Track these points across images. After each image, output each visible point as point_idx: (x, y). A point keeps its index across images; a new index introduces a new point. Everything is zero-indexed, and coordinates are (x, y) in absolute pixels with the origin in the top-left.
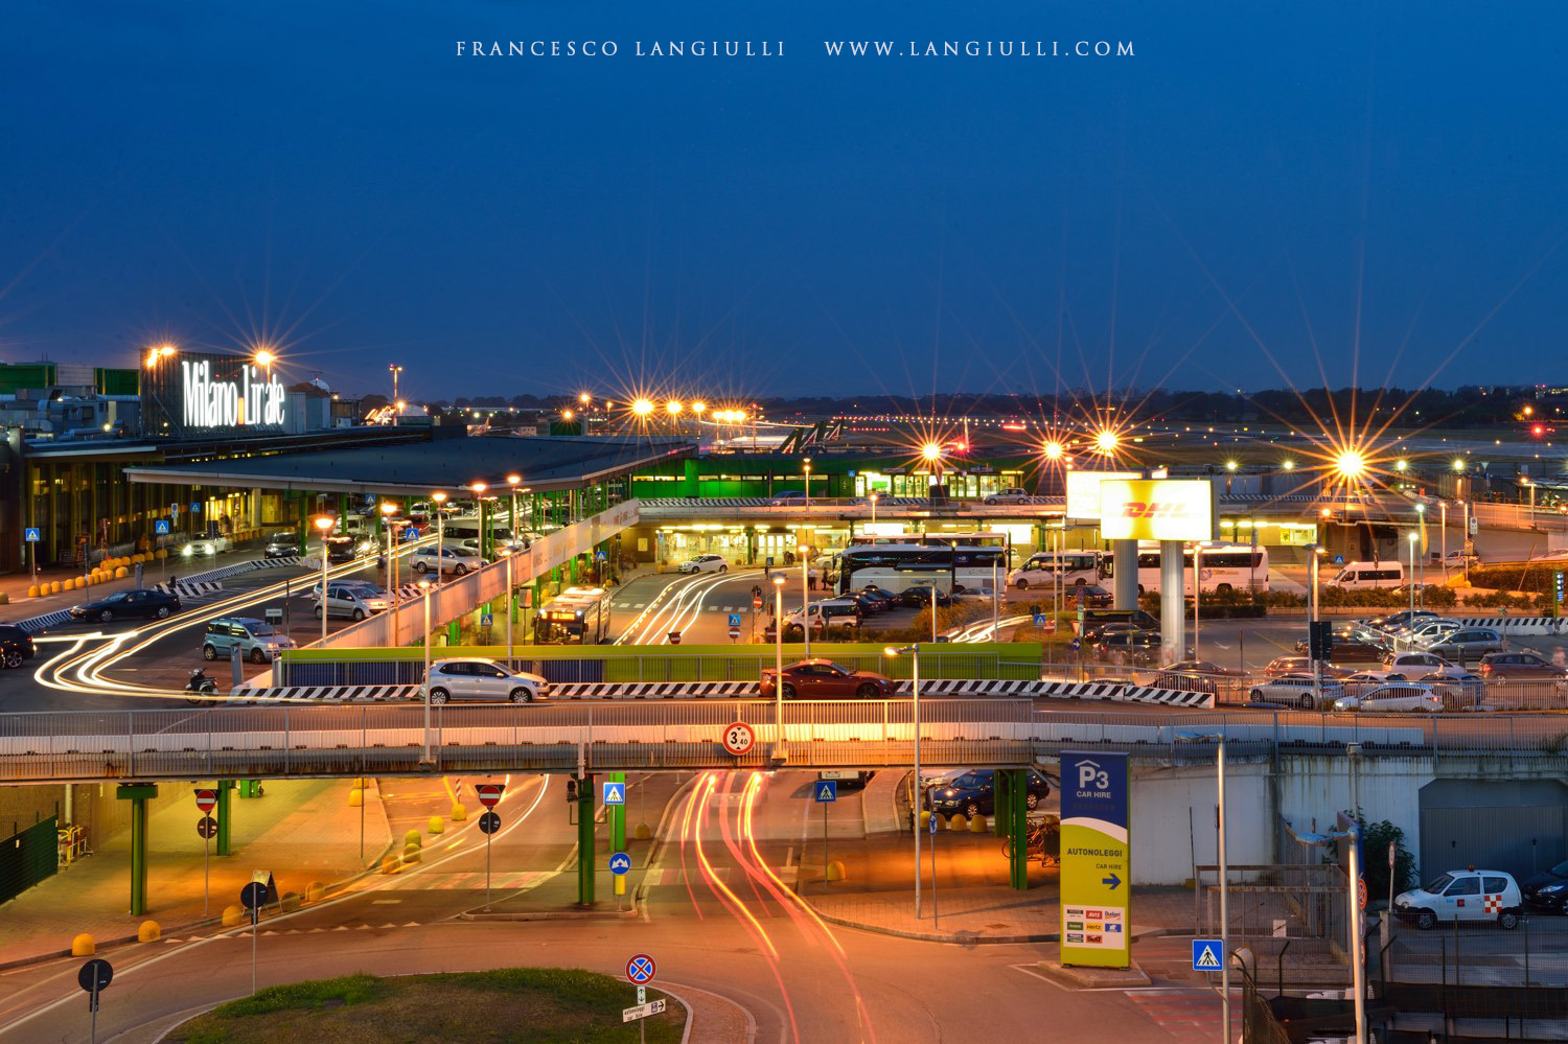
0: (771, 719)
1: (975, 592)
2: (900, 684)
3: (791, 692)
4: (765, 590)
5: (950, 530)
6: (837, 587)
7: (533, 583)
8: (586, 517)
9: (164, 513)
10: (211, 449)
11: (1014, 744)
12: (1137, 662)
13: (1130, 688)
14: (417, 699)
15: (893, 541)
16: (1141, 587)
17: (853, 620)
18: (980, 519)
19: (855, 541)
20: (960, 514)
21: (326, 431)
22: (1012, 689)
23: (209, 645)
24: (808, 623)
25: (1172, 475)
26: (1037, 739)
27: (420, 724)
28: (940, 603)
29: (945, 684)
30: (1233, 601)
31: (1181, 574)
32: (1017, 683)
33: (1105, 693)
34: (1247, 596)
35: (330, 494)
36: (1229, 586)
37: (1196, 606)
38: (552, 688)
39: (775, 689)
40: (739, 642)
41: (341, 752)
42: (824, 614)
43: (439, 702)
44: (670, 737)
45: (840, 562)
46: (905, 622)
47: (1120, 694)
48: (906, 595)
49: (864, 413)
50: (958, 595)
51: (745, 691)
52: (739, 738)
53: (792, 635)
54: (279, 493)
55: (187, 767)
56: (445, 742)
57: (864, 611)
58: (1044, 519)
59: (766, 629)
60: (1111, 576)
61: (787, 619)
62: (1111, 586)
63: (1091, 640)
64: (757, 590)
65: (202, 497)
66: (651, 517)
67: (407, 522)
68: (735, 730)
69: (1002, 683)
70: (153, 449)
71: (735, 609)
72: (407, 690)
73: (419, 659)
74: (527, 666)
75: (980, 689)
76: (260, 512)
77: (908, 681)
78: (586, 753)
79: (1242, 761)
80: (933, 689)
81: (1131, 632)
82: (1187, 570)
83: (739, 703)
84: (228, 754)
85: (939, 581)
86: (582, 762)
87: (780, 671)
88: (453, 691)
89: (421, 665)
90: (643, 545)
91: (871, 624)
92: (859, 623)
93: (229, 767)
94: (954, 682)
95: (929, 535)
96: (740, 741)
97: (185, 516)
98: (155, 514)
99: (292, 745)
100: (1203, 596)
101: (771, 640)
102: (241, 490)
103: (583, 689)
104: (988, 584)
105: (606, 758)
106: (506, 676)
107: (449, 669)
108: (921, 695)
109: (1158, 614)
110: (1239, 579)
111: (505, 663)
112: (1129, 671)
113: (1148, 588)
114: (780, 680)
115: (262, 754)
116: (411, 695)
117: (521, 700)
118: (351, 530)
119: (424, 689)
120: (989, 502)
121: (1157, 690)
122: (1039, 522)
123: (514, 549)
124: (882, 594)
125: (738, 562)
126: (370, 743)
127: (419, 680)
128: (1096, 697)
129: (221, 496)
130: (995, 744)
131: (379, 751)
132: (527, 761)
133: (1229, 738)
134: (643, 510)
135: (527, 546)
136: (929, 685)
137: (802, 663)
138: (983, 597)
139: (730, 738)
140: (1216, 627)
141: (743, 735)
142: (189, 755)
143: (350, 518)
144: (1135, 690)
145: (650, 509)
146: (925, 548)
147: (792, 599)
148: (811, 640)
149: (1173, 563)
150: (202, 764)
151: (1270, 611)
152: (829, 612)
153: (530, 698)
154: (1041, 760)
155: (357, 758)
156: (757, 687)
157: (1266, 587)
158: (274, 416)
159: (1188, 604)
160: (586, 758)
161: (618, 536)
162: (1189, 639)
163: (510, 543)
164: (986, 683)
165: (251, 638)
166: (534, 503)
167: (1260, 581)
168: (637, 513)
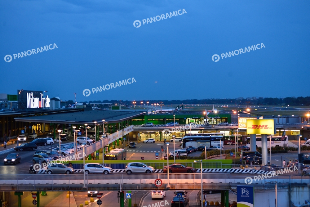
0: (166, 178)
1: (216, 147)
2: (197, 170)
3: (171, 171)
4: (164, 147)
5: (209, 132)
6: (182, 146)
7: (108, 145)
8: (121, 129)
9: (23, 129)
10: (33, 113)
11: (226, 184)
12: (256, 164)
13: (254, 170)
14: (82, 173)
15: (195, 135)
16: (257, 146)
17: (186, 154)
18: (217, 130)
19: (186, 135)
20: (212, 128)
21: (59, 109)
22: (225, 171)
23: (34, 160)
24: (175, 155)
25: (264, 118)
26: (231, 183)
27: (83, 179)
28: (207, 150)
29: (209, 170)
30: (279, 149)
31: (267, 143)
32: (226, 169)
33: (248, 172)
34: (283, 148)
35: (60, 124)
36: (278, 145)
37: (270, 150)
38: (113, 170)
39: (167, 171)
40: (158, 160)
41: (64, 185)
42: (179, 153)
43: (87, 173)
44: (142, 182)
45: (182, 140)
46: (198, 154)
47: (251, 172)
48: (198, 148)
49: (188, 104)
50: (211, 148)
51: (160, 171)
52: (158, 182)
53: (171, 158)
54: (49, 124)
55: (30, 188)
56: (88, 183)
57: (188, 152)
58: (233, 129)
59: (165, 157)
60: (249, 143)
61: (170, 154)
62: (249, 146)
63: (244, 159)
64: (162, 147)
65: (32, 124)
66: (136, 129)
67: (79, 131)
68: (157, 180)
69: (222, 169)
70: (20, 113)
71: (157, 151)
72: (79, 171)
73: (82, 163)
74: (107, 165)
75: (217, 171)
76: (45, 128)
77: (199, 169)
78: (122, 186)
79: (282, 188)
80: (206, 171)
81: (254, 157)
82: (268, 142)
83: (158, 174)
84: (39, 185)
85: (207, 145)
86: (121, 188)
87: (168, 166)
88: (90, 171)
89: (83, 165)
90: (134, 136)
91: (190, 155)
92: (187, 155)
93: (39, 188)
94: (211, 169)
95: (204, 133)
96: (159, 183)
97: (28, 129)
98: (21, 129)
99: (53, 183)
100: (272, 148)
101: (166, 159)
102: (40, 123)
103: (121, 171)
104: (219, 145)
105: (127, 187)
106: (102, 167)
107: (89, 166)
108: (203, 172)
109: (261, 153)
110: (281, 144)
111: (102, 164)
112: (253, 166)
113: (258, 146)
114: (168, 169)
115: (47, 185)
116: (80, 172)
117: (106, 173)
118: (65, 133)
119: (84, 170)
120: (219, 125)
121: (261, 171)
122: (231, 130)
123: (104, 137)
124: (192, 148)
125: (158, 140)
126: (71, 183)
127: (82, 168)
128: (246, 173)
129: (36, 125)
130: (221, 184)
131: (73, 185)
132: (108, 188)
133: (278, 182)
134: (134, 128)
135: (107, 136)
136: (205, 170)
137: (173, 165)
138: (218, 149)
139: (156, 183)
140: (276, 155)
141: (159, 182)
142: (30, 185)
143: (65, 130)
144: (255, 171)
145: (137, 127)
146: (203, 137)
147: (171, 149)
148: (176, 159)
149: (265, 140)
150: (33, 187)
151: (288, 151)
152: (180, 152)
153: (108, 173)
154: (232, 188)
155: (68, 187)
156: (163, 170)
157: (288, 146)
158: (47, 105)
159: (268, 150)
160: (122, 187)
161: (128, 134)
162: (268, 158)
163: (103, 136)
164: (218, 169)
165: (43, 158)
166: (108, 126)
167: (286, 144)
168: (133, 128)
